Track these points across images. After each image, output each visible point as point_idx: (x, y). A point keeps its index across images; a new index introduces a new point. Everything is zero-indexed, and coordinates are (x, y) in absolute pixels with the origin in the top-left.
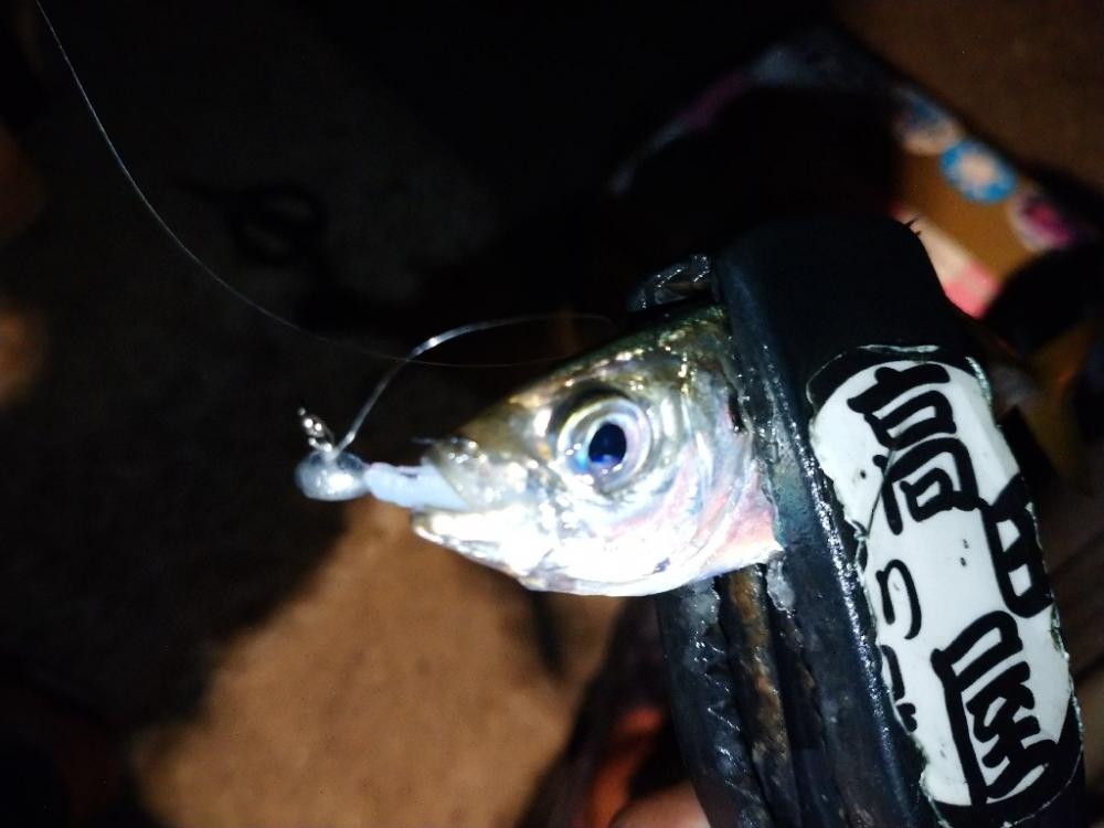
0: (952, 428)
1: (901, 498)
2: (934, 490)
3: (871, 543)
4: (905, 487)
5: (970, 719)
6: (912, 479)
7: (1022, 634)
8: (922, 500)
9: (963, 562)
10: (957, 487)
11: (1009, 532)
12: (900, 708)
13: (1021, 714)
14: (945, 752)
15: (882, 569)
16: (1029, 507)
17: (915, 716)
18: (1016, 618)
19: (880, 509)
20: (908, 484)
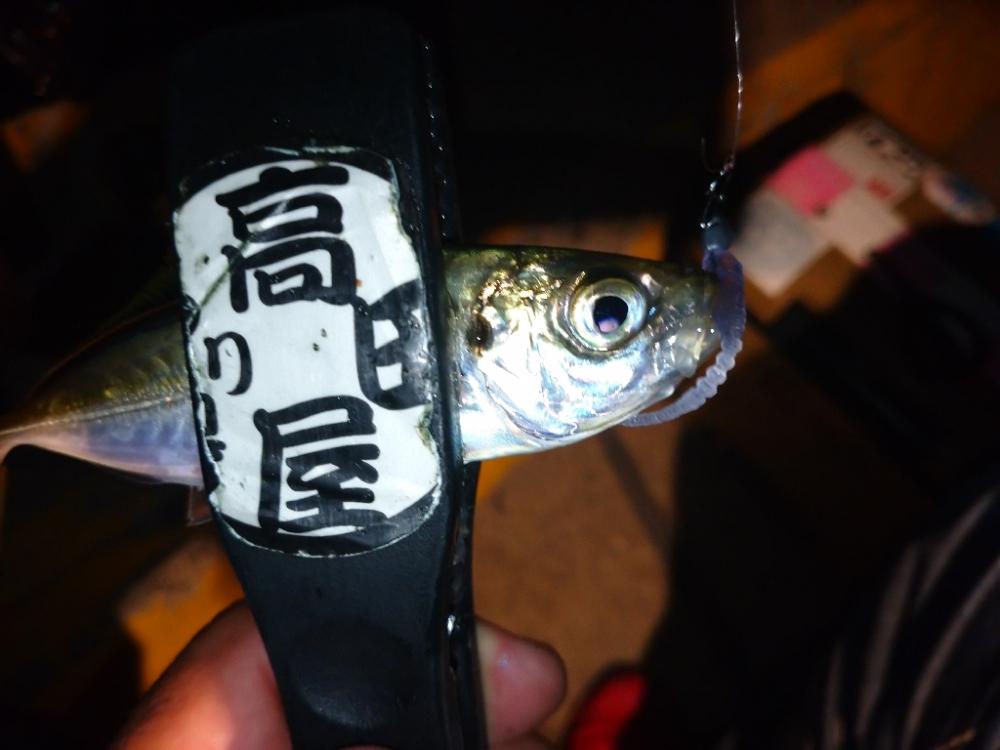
1: (252, 284)
2: (297, 281)
3: (204, 317)
4: (258, 275)
7: (376, 421)
8: (277, 289)
9: (316, 348)
10: (327, 281)
11: (384, 332)
12: (209, 441)
14: (246, 485)
15: (214, 335)
16: (417, 313)
17: (223, 452)
18: (373, 406)
19: (225, 290)
20: (264, 274)
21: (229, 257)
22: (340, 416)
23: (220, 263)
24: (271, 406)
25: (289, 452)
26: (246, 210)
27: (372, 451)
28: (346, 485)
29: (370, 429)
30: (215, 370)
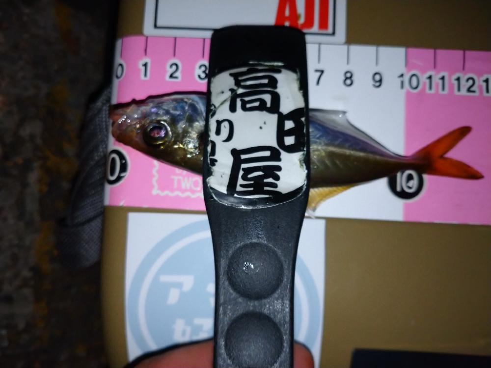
0: (276, 87)
1: (239, 103)
2: (257, 104)
3: (218, 112)
4: (242, 100)
5: (241, 173)
6: (247, 99)
7: (282, 157)
8: (248, 106)
9: (261, 128)
10: (269, 105)
11: (289, 125)
12: (210, 159)
13: (270, 180)
14: (223, 176)
15: (220, 119)
16: (303, 119)
17: (216, 163)
18: (281, 151)
19: (227, 104)
20: (244, 100)
21: (232, 93)
22: (267, 153)
23: (228, 94)
24: (239, 147)
25: (244, 166)
26: (240, 78)
27: (279, 168)
28: (265, 181)
29: (279, 160)
30: (218, 132)
